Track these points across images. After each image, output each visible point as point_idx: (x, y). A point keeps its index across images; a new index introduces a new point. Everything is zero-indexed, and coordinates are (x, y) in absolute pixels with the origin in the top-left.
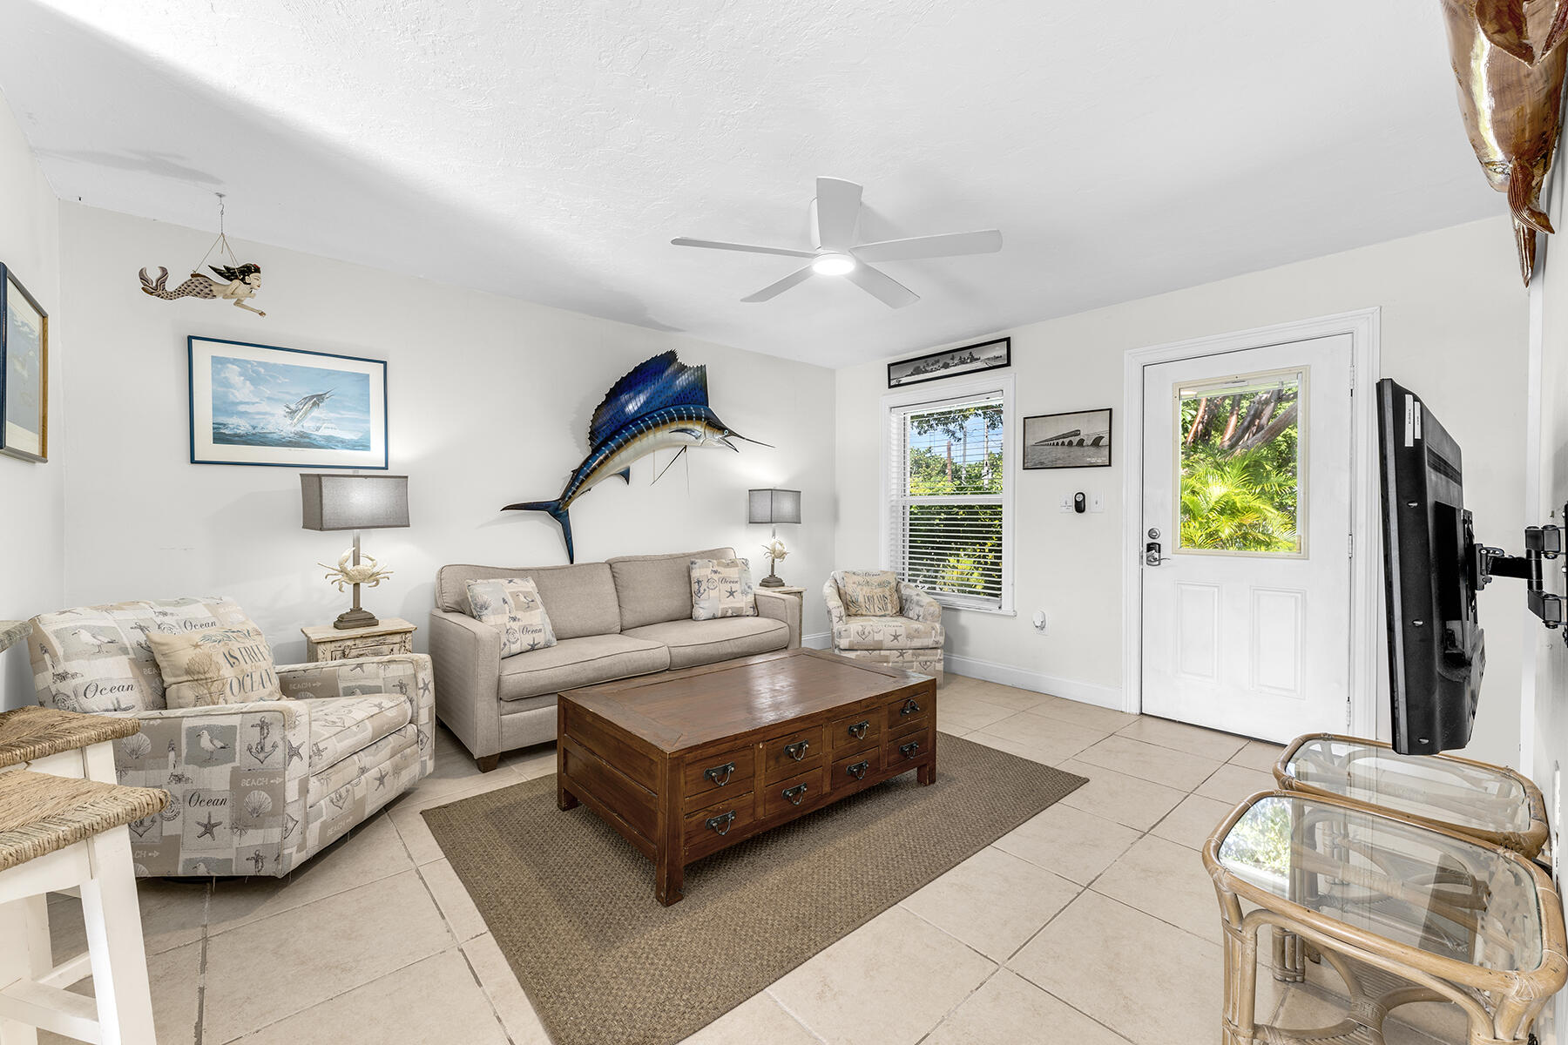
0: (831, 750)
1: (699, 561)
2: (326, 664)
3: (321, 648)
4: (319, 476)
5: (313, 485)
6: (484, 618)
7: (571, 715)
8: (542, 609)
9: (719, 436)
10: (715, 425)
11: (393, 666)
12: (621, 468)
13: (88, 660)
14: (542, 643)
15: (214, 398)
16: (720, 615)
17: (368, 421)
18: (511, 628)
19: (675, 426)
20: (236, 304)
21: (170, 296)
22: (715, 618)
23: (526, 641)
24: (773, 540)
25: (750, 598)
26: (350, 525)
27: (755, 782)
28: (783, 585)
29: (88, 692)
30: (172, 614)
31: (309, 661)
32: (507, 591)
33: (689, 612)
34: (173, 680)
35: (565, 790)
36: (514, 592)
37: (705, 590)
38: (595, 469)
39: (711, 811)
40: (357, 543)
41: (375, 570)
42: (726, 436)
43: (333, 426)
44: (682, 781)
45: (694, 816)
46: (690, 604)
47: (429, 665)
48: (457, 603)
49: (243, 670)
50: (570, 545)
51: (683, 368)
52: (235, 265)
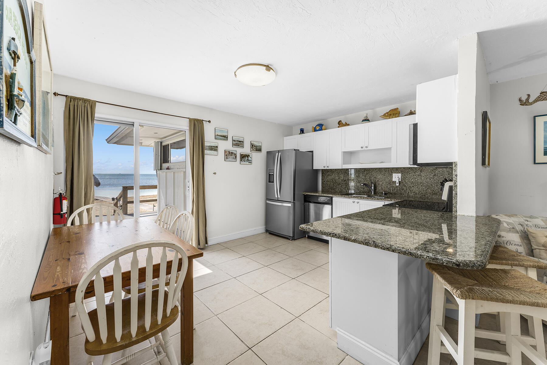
13: (507, 233)
21: (531, 104)
29: (507, 244)
30: (530, 221)
34: (536, 247)
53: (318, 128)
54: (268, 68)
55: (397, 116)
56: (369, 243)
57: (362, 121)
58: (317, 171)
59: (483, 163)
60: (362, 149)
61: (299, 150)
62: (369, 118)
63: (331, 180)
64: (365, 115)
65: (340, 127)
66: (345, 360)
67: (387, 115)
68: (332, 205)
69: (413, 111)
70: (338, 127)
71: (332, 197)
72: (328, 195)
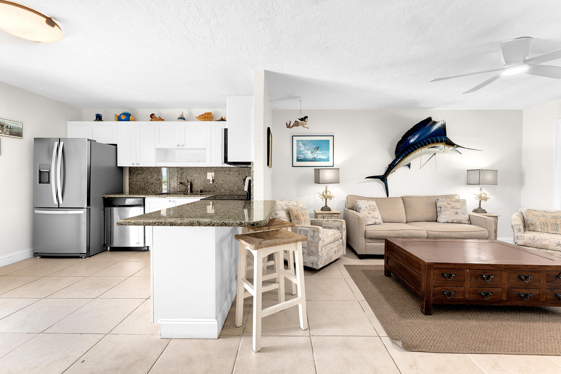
0: (507, 282)
1: (441, 199)
2: (320, 219)
3: (319, 215)
4: (319, 169)
5: (317, 171)
6: (360, 212)
7: (390, 246)
8: (378, 211)
9: (451, 148)
10: (450, 143)
11: (336, 222)
12: (407, 163)
13: (280, 211)
14: (378, 223)
15: (297, 151)
16: (450, 222)
17: (329, 153)
18: (368, 216)
19: (430, 146)
20: (303, 127)
21: (291, 127)
22: (448, 223)
23: (373, 221)
24: (480, 192)
25: (467, 216)
26: (325, 182)
27: (465, 284)
28: (486, 213)
30: (290, 203)
31: (315, 218)
32: (367, 204)
33: (436, 219)
34: (293, 218)
35: (387, 270)
36: (369, 205)
37: (443, 211)
38: (397, 164)
39: (444, 288)
40: (326, 188)
41: (331, 195)
42: (455, 148)
43: (321, 155)
44: (432, 274)
45: (437, 287)
46: (436, 216)
47: (345, 223)
48: (352, 207)
49: (305, 218)
50: (387, 191)
51: (435, 123)
52: (303, 117)
53: (123, 117)
54: (50, 22)
55: (210, 119)
56: (194, 223)
57: (178, 119)
58: (122, 169)
59: (268, 164)
60: (178, 147)
61: (96, 141)
62: (185, 117)
63: (141, 180)
64: (181, 113)
65: (152, 121)
66: (169, 344)
67: (202, 117)
68: (144, 206)
69: (223, 117)
70: (151, 121)
71: (144, 198)
72: (138, 196)
